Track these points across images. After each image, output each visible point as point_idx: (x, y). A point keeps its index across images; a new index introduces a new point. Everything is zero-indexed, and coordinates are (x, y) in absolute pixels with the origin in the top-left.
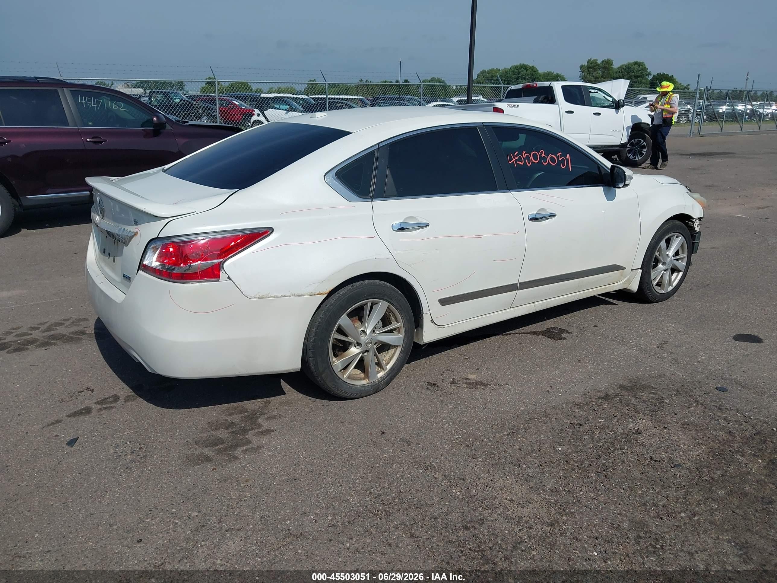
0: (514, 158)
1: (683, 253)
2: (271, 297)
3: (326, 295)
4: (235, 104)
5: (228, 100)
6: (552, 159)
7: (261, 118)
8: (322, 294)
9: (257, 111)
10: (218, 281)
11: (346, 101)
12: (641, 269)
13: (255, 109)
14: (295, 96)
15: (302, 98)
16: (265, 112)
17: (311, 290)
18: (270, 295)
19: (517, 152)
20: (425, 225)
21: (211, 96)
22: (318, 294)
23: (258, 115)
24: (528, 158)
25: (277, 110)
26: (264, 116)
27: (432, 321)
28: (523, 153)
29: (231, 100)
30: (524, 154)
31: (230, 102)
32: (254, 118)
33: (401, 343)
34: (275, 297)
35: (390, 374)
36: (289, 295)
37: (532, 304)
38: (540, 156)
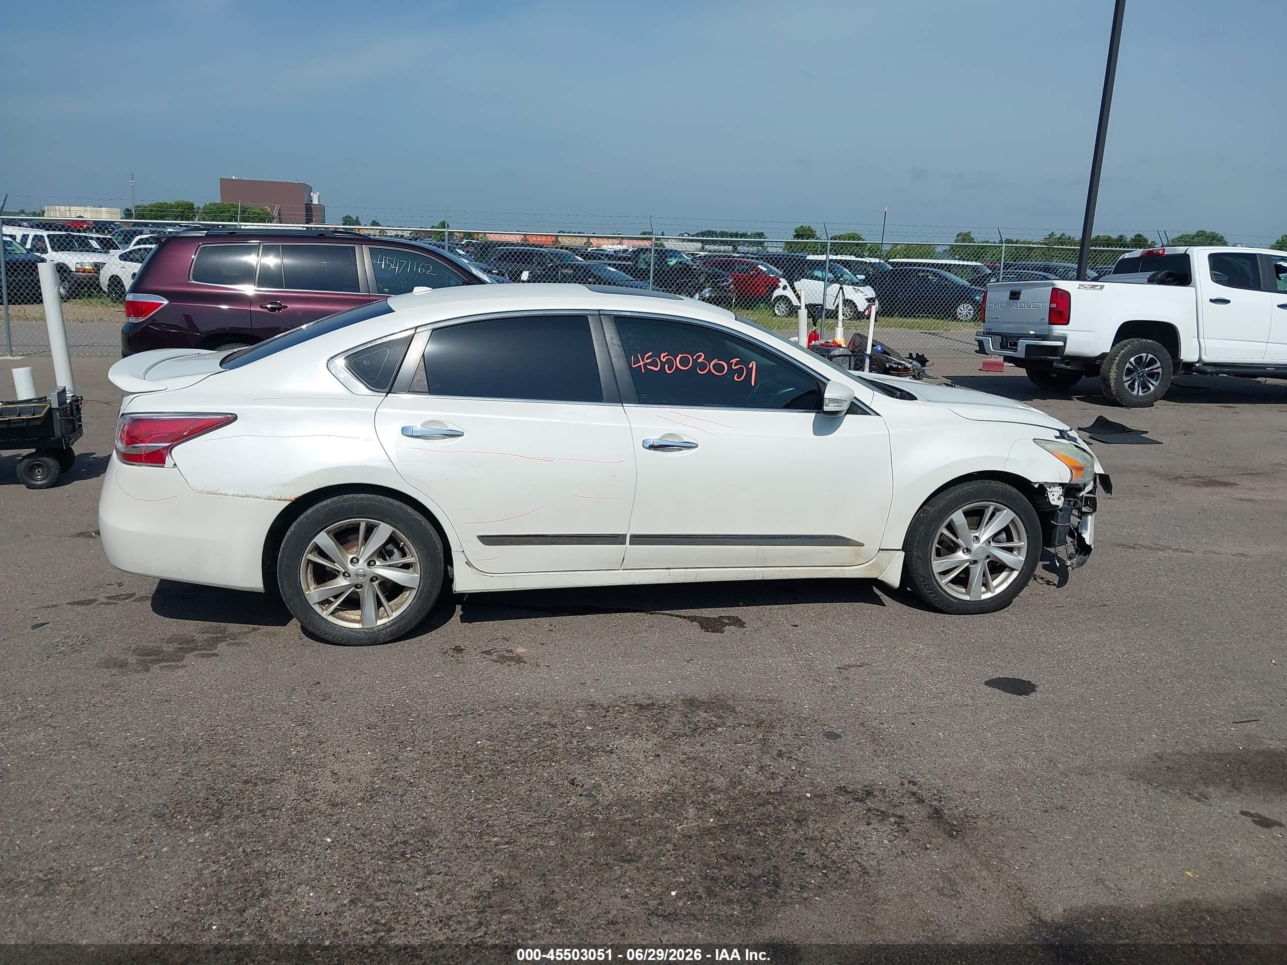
0: (643, 360)
1: (1020, 540)
2: (221, 494)
3: (288, 503)
4: (761, 270)
5: (752, 264)
6: (719, 368)
7: (789, 293)
8: (285, 500)
9: (783, 282)
10: (163, 467)
11: (939, 268)
12: (902, 549)
13: (781, 279)
14: (859, 259)
15: (871, 263)
16: (796, 284)
17: (269, 492)
18: (219, 492)
19: (651, 353)
20: (458, 435)
21: (734, 257)
22: (278, 500)
23: (785, 288)
24: (670, 363)
25: (816, 282)
26: (793, 289)
27: (468, 563)
28: (662, 355)
29: (757, 264)
30: (664, 357)
31: (754, 267)
32: (778, 292)
33: (415, 584)
34: (226, 495)
35: (396, 623)
36: (242, 495)
37: (665, 570)
38: (695, 361)
